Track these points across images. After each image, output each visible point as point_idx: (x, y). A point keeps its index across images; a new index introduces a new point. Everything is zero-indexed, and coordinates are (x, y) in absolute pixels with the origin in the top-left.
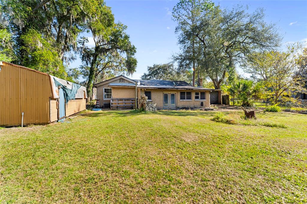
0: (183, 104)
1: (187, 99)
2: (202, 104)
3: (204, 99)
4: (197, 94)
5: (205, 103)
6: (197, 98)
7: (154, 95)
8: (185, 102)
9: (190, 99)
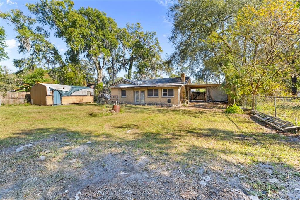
0: (150, 101)
1: (154, 96)
2: (169, 101)
3: (173, 95)
4: (165, 90)
5: (173, 100)
6: (165, 94)
7: (127, 93)
8: (153, 99)
9: (158, 95)
